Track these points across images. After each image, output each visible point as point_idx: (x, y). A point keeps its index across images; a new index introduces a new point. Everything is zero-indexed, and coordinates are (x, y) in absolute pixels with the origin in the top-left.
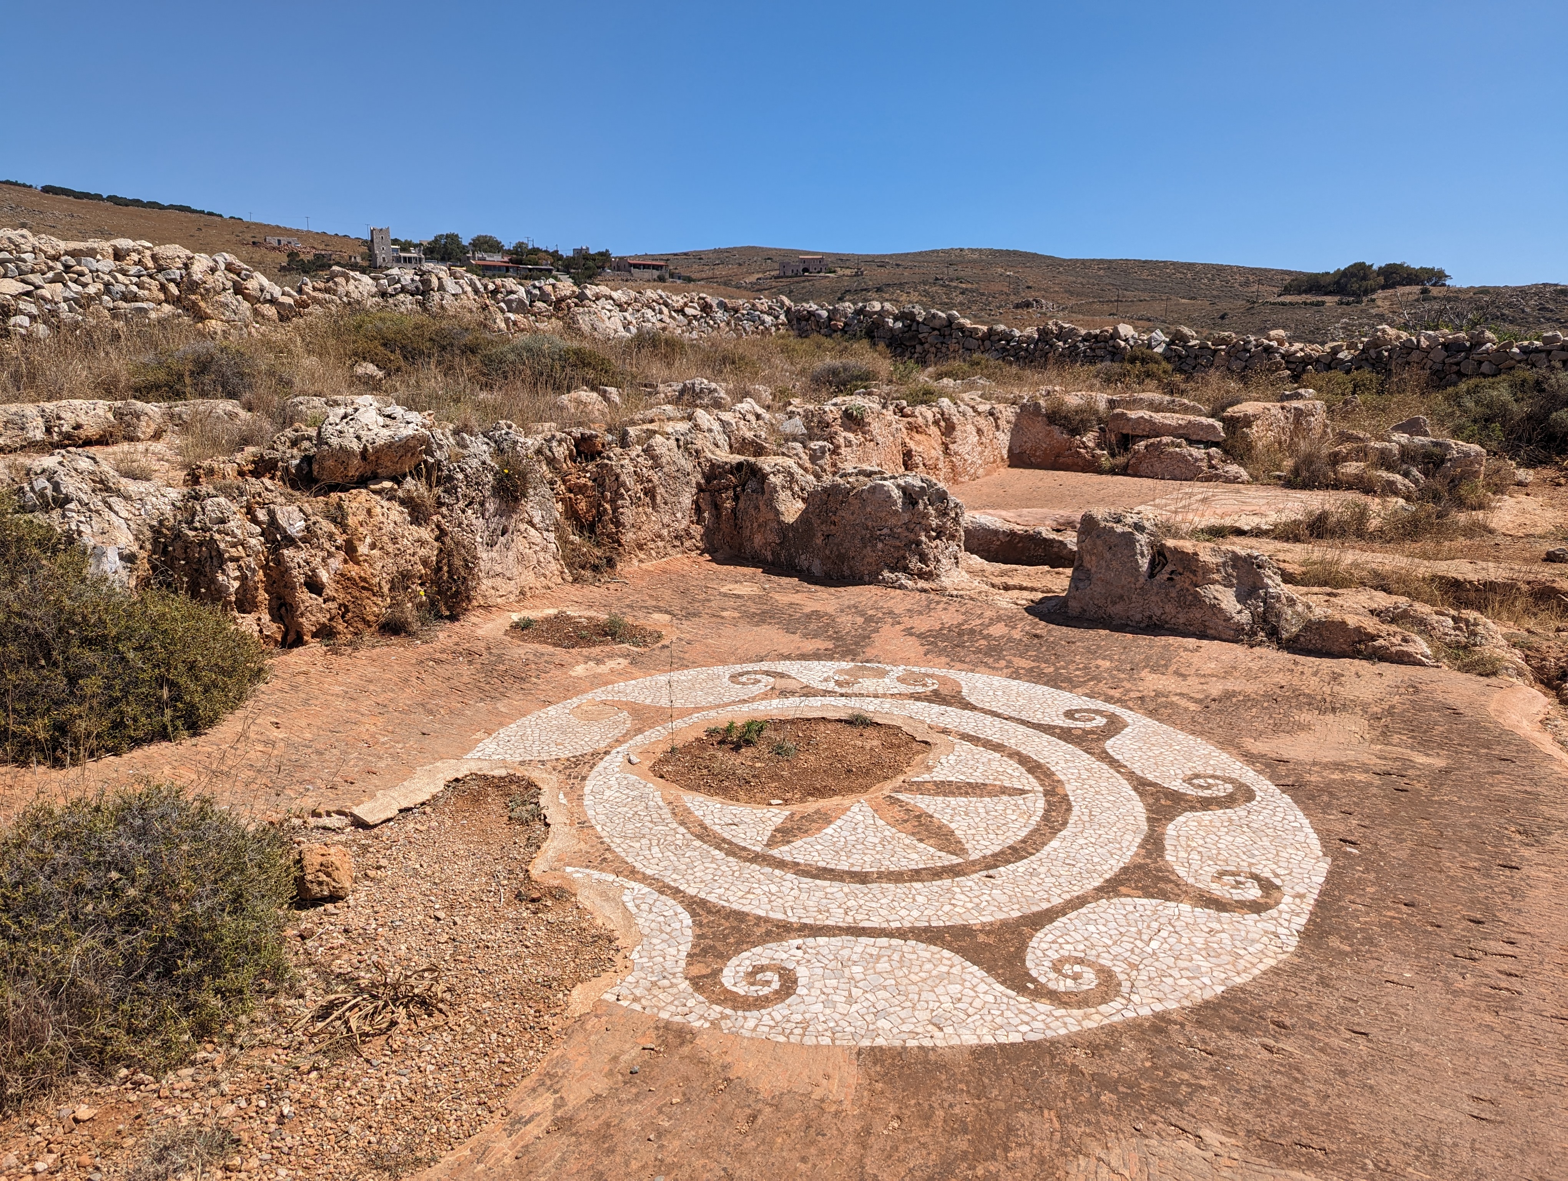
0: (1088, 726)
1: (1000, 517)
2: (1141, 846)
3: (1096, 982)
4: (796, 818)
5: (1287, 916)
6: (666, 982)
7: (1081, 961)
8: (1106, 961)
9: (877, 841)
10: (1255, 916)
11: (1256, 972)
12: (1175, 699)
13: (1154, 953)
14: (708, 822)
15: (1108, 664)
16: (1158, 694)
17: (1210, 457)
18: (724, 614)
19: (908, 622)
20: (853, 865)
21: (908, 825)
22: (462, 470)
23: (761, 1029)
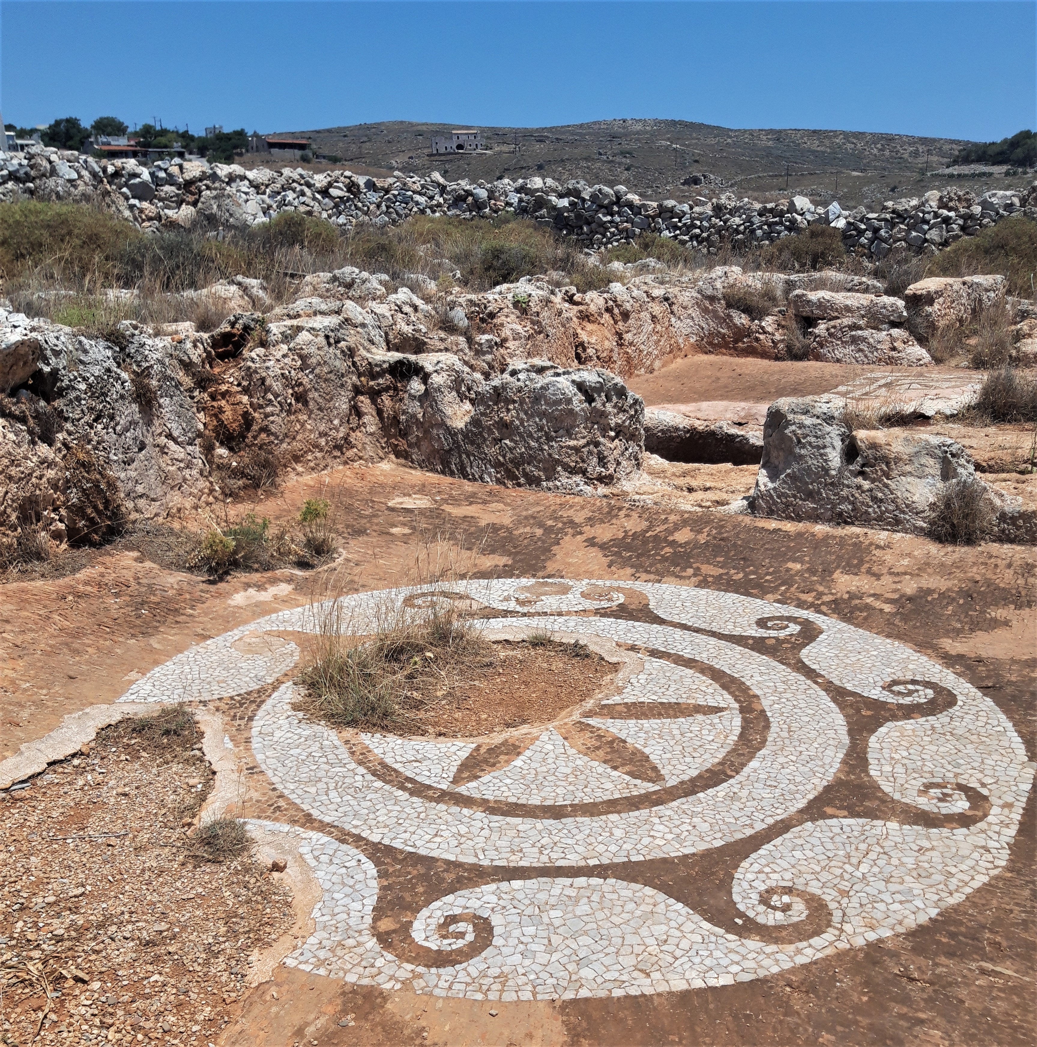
0: (782, 634)
1: (679, 412)
2: (844, 762)
3: (806, 913)
4: (483, 751)
5: (997, 828)
6: (351, 942)
7: (789, 891)
8: (814, 888)
9: (568, 771)
10: (964, 830)
11: (968, 890)
12: (869, 600)
13: (864, 877)
14: (389, 761)
15: (798, 566)
16: (852, 596)
17: (893, 339)
18: (394, 530)
19: (589, 532)
20: (545, 799)
21: (601, 753)
22: (85, 379)
23: (456, 986)
